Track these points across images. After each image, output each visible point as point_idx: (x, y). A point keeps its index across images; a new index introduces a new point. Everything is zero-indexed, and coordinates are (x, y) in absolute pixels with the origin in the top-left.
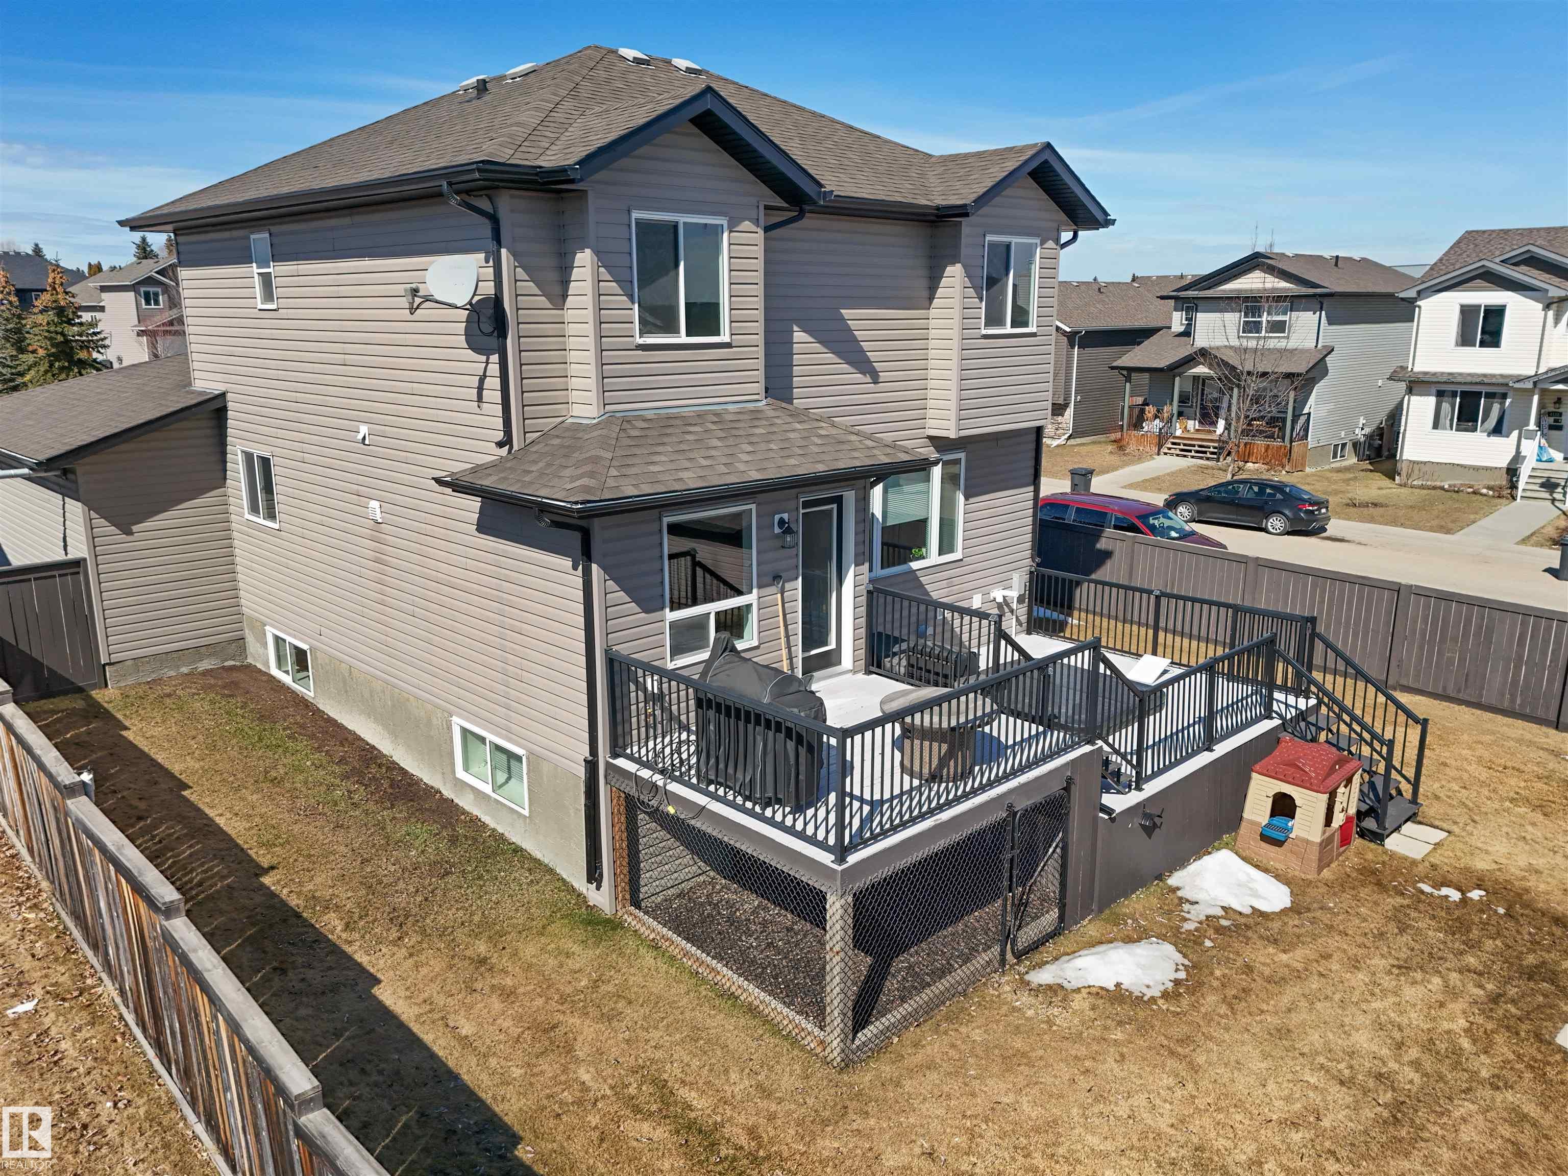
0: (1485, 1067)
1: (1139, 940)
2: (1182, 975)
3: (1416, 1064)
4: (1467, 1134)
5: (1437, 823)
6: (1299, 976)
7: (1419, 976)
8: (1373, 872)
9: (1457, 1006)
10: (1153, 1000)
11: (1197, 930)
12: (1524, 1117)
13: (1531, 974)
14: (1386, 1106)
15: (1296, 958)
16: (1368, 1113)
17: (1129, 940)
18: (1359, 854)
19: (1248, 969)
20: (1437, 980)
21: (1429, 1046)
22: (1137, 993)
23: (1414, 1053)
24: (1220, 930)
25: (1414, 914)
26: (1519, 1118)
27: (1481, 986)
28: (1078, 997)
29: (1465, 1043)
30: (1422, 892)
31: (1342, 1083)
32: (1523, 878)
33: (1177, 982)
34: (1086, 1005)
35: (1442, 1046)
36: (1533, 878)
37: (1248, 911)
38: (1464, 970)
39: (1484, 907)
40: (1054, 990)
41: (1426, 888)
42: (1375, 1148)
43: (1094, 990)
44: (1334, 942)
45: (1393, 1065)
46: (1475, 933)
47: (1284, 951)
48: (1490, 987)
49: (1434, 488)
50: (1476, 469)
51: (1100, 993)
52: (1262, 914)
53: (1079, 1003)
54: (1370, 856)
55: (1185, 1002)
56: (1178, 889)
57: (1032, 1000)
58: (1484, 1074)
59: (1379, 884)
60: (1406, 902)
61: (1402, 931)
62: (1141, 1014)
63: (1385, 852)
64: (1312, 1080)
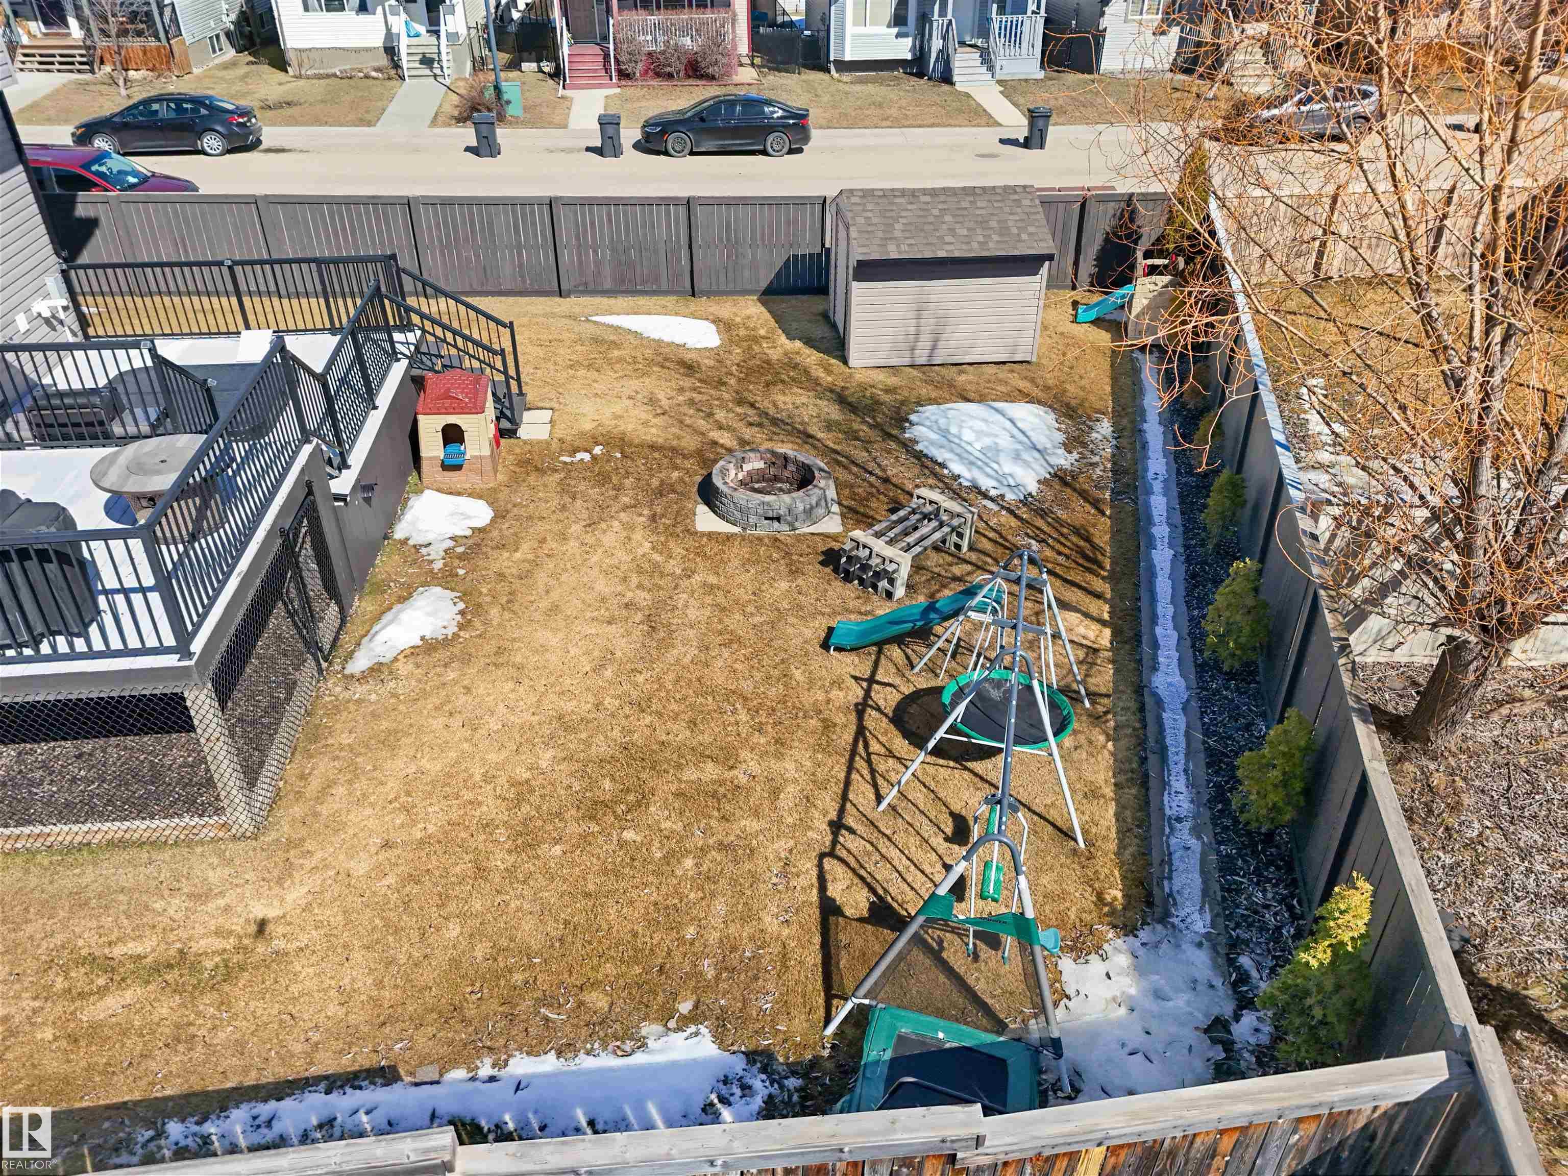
0: (674, 566)
1: (410, 595)
2: (461, 606)
3: (640, 586)
4: (692, 613)
5: (540, 405)
6: (536, 563)
7: (603, 525)
8: (528, 461)
9: (638, 536)
10: (456, 636)
11: (445, 565)
12: (712, 587)
13: (660, 493)
14: (642, 622)
15: (525, 551)
16: (637, 633)
17: (402, 599)
18: (510, 451)
19: (501, 576)
20: (616, 523)
21: (640, 571)
22: (440, 637)
23: (635, 580)
24: (461, 557)
25: (573, 483)
26: (710, 589)
27: (641, 515)
28: (399, 665)
29: (657, 557)
30: (565, 463)
31: (609, 623)
32: (616, 426)
33: (462, 613)
34: (410, 666)
35: (646, 566)
36: (621, 422)
37: (469, 533)
38: (626, 507)
39: (608, 457)
40: (376, 670)
41: (567, 459)
42: (654, 652)
43: (408, 652)
44: (541, 527)
45: (630, 595)
46: (615, 479)
47: (516, 550)
48: (646, 512)
49: (328, 76)
50: (357, 51)
51: (413, 652)
52: (481, 530)
53: (403, 668)
54: (518, 450)
55: (477, 623)
56: (407, 539)
57: (366, 687)
58: (678, 571)
59: (537, 469)
60: (562, 475)
61: (574, 498)
62: (456, 650)
63: (525, 442)
64: (593, 631)
